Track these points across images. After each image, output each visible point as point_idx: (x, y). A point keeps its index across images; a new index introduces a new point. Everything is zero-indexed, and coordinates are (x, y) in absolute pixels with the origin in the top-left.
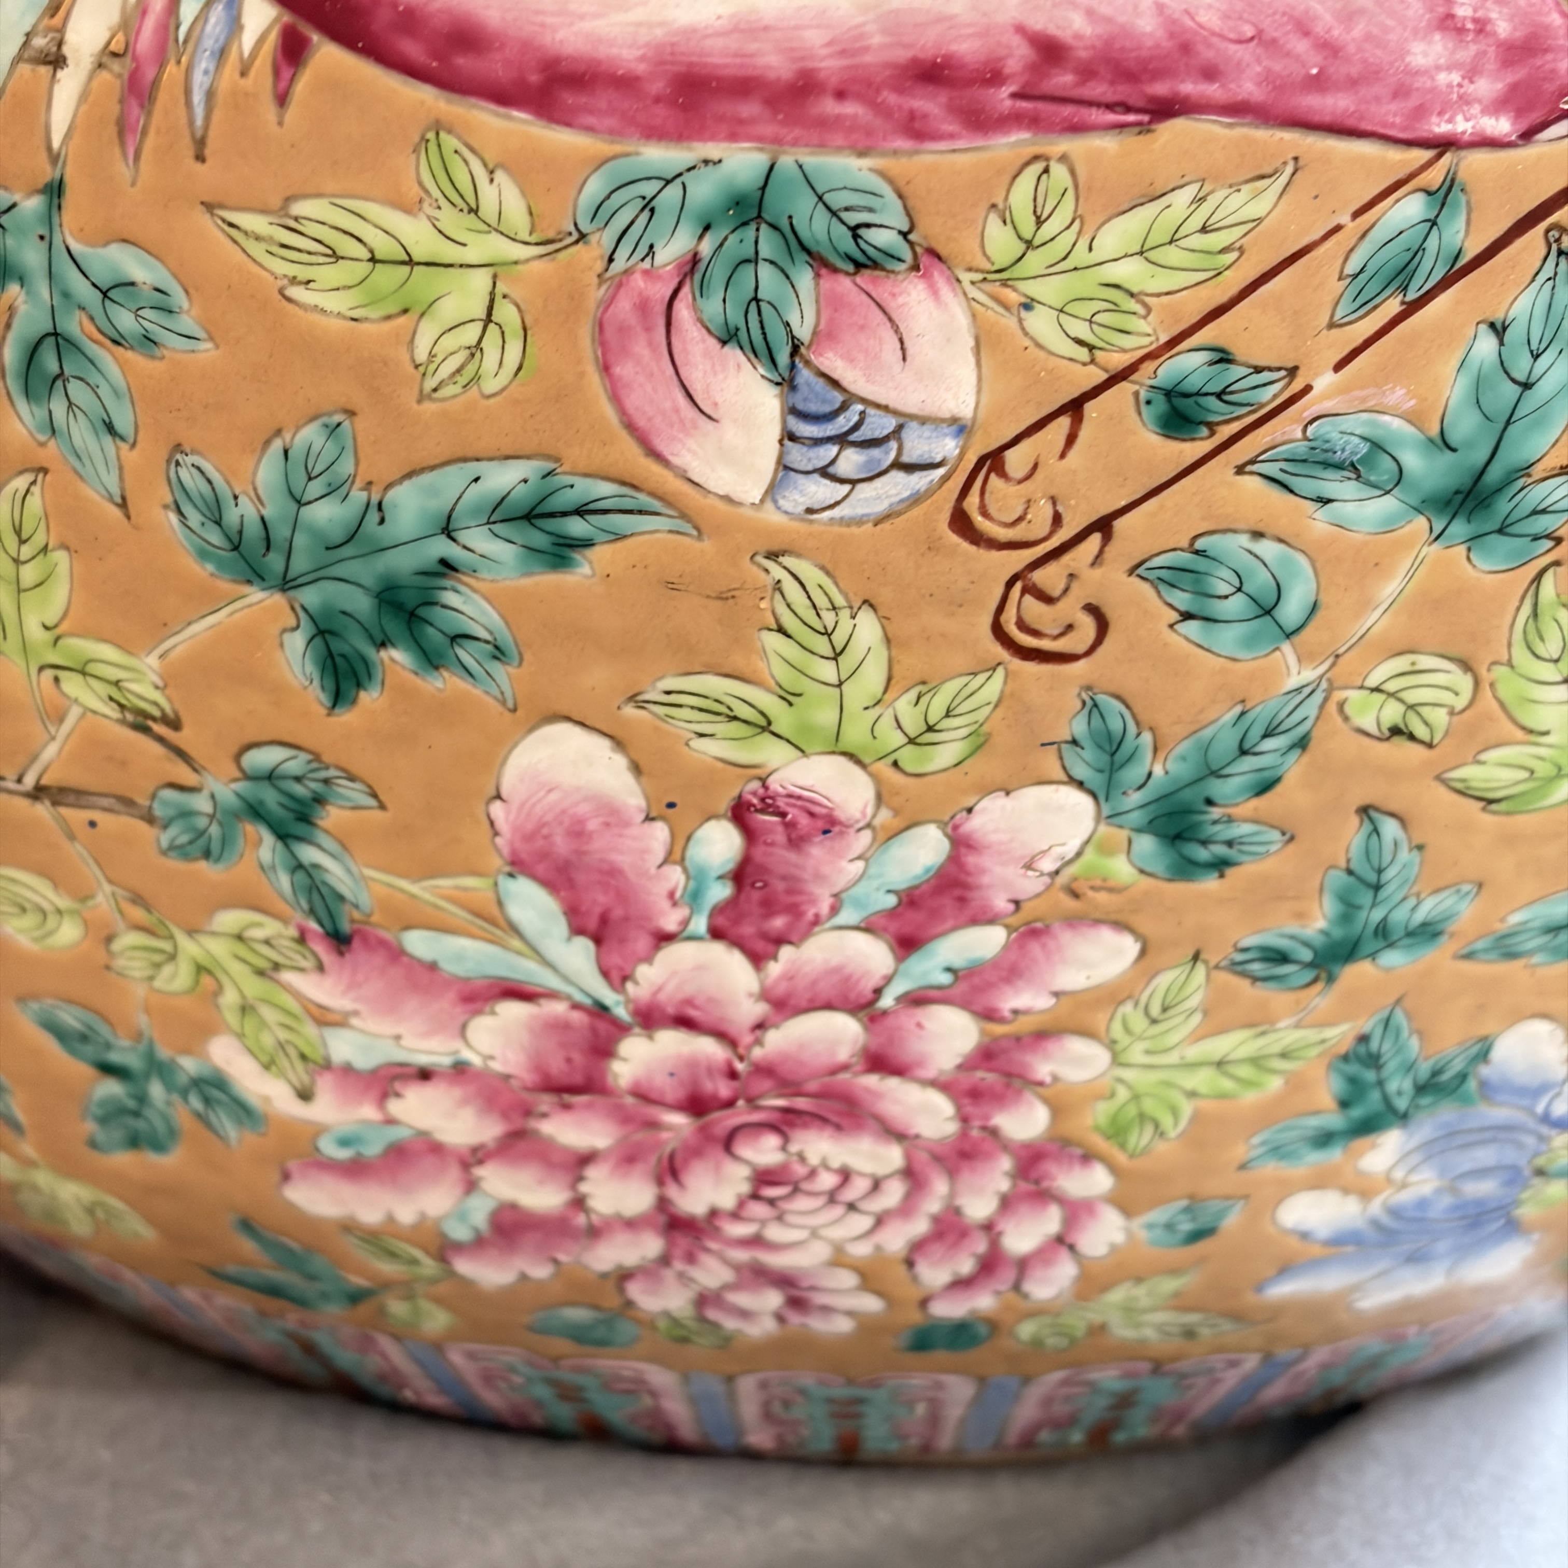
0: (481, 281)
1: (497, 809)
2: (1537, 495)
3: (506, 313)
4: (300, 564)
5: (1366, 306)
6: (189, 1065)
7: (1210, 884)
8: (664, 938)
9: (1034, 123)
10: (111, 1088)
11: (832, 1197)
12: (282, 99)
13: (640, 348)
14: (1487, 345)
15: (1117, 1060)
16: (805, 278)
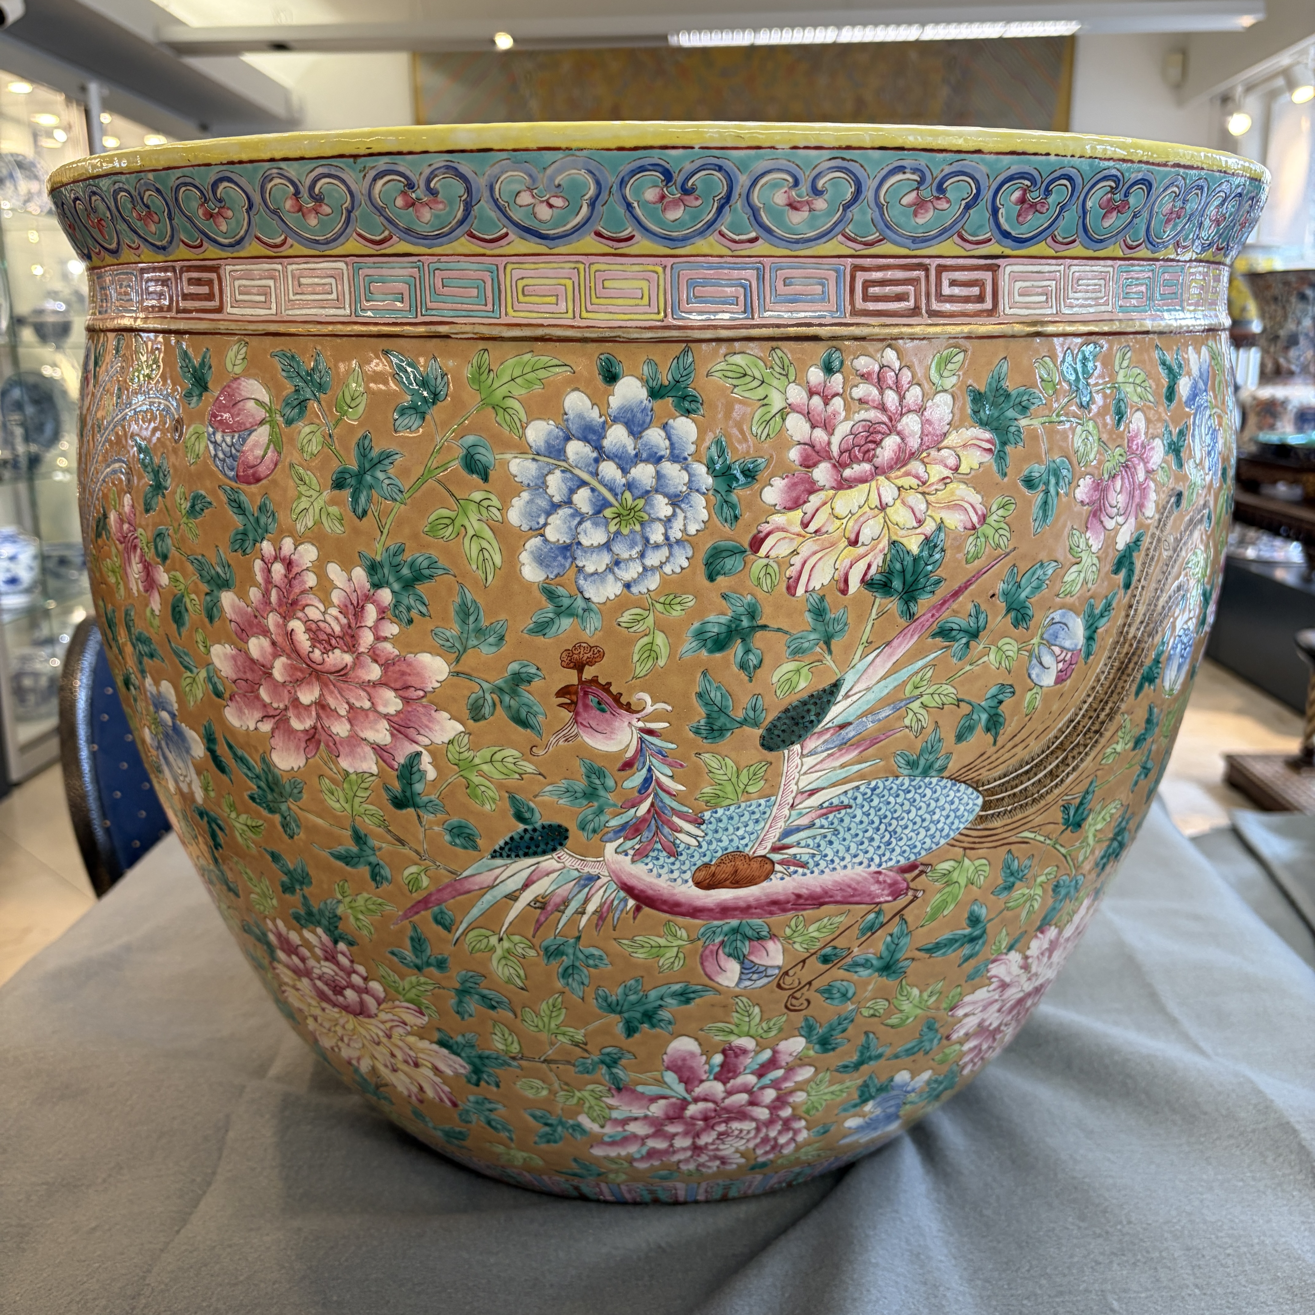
0: (675, 949)
1: (665, 1057)
2: (901, 965)
3: (681, 955)
4: (625, 1008)
5: (864, 934)
6: (571, 1122)
7: (831, 1054)
8: (702, 1081)
9: (796, 909)
10: (547, 1129)
11: (737, 1137)
12: (634, 918)
13: (710, 959)
14: (889, 939)
15: (809, 1095)
16: (747, 943)
